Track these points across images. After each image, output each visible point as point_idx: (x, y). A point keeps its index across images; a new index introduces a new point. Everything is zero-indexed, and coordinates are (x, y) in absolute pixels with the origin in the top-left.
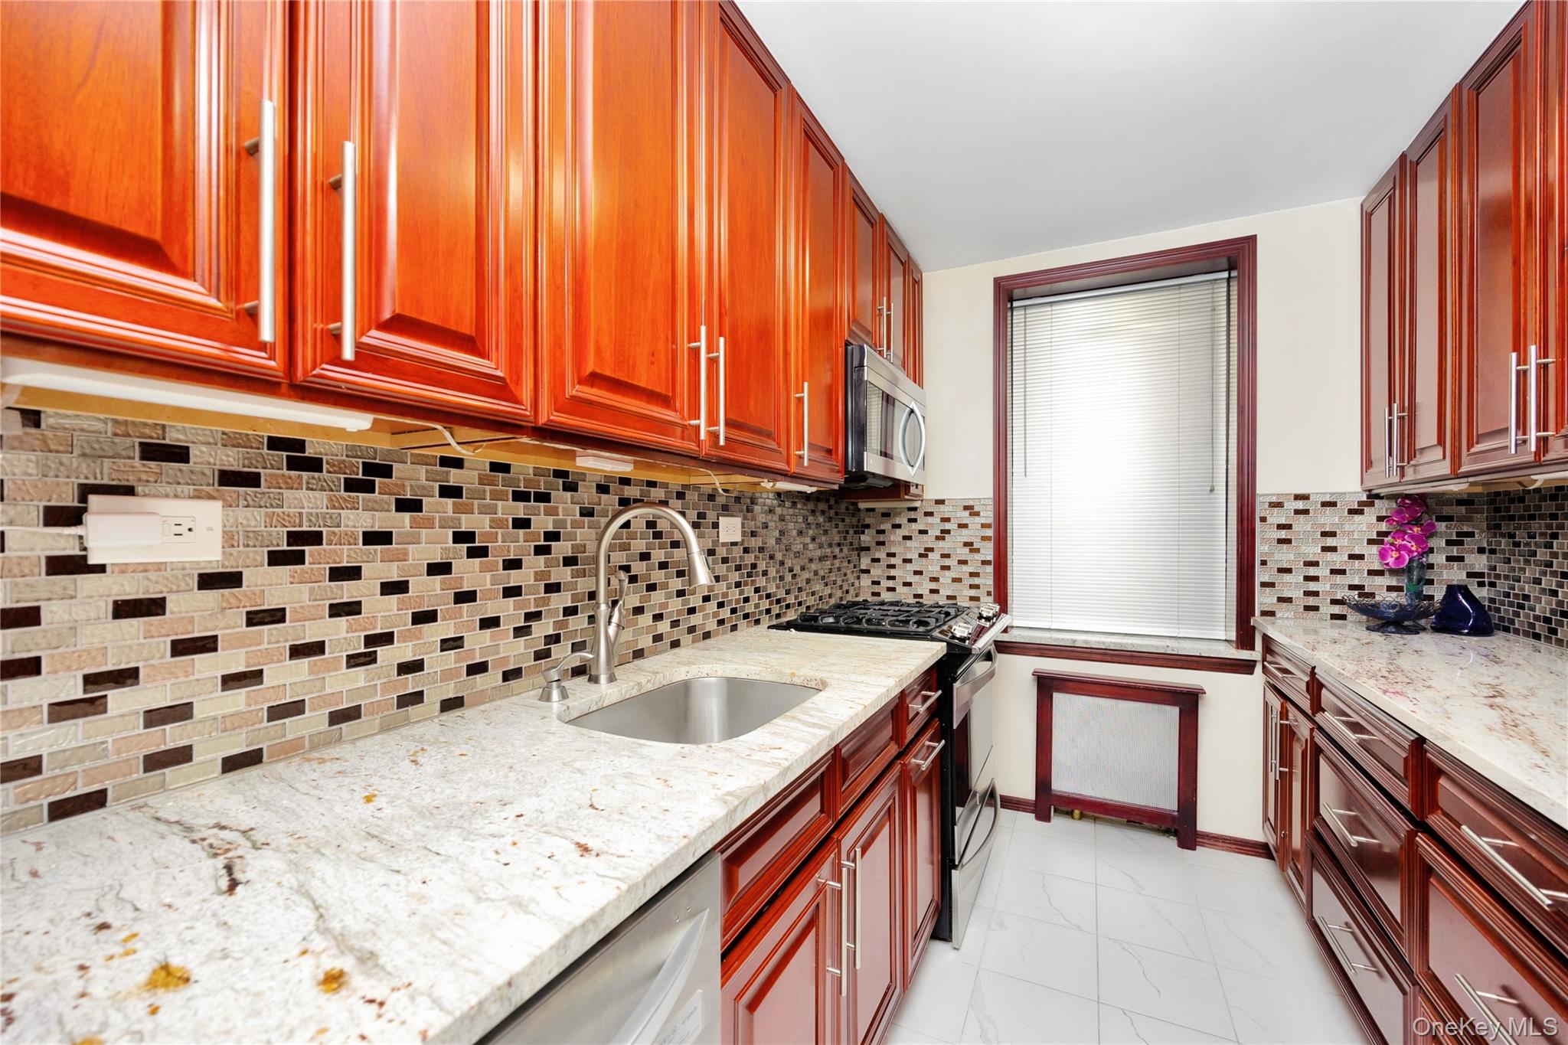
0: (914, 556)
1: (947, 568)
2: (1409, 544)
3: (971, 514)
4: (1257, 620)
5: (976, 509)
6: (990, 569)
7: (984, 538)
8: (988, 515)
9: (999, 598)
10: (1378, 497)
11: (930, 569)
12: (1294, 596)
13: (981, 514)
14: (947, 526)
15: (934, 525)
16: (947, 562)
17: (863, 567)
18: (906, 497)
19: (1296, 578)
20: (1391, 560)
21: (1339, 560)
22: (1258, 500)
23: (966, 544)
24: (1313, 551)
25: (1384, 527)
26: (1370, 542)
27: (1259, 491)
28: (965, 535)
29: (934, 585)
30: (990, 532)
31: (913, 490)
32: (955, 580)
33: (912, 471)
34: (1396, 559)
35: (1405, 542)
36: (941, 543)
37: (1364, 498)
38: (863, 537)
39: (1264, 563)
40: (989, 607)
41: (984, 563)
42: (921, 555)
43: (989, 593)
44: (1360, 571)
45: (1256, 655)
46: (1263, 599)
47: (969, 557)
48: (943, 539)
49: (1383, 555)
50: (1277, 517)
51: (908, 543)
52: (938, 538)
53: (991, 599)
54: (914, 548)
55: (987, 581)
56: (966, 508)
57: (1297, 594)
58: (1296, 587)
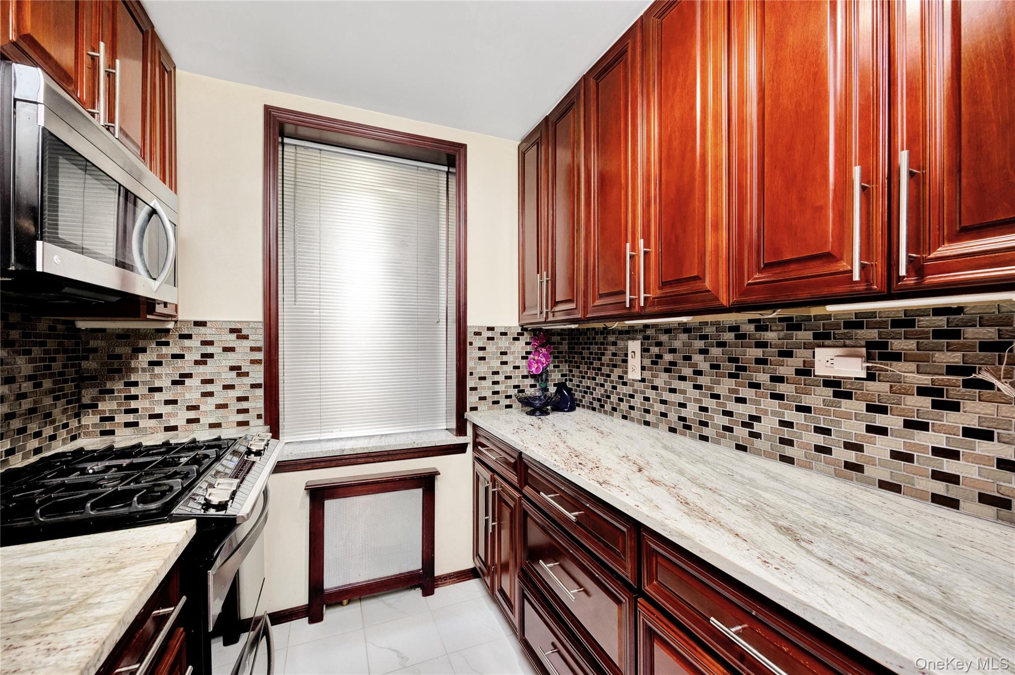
0: (165, 383)
1: (211, 394)
2: (542, 360)
3: (238, 337)
4: (469, 415)
5: (244, 332)
6: (260, 392)
7: (253, 362)
8: (258, 338)
9: (270, 419)
10: (526, 330)
11: (187, 396)
12: (487, 396)
13: (250, 337)
14: (209, 350)
15: (193, 349)
16: (209, 388)
17: (86, 400)
18: (149, 317)
19: (488, 383)
20: (533, 369)
21: (508, 369)
22: (469, 330)
23: (232, 368)
24: (496, 364)
25: (529, 348)
26: (523, 358)
27: (469, 324)
28: (232, 359)
29: (192, 415)
30: (260, 356)
31: (159, 309)
32: (219, 407)
33: (155, 285)
34: (537, 368)
35: (539, 358)
36: (201, 369)
37: (520, 331)
38: (85, 364)
39: (471, 374)
40: (258, 430)
41: (253, 386)
42: (174, 383)
43: (259, 417)
44: (518, 376)
45: (468, 439)
46: (472, 399)
47: (237, 381)
48: (205, 363)
49: (530, 366)
50: (478, 342)
51: (157, 369)
52: (197, 363)
53: (262, 421)
54: (165, 375)
55: (257, 403)
56: (232, 331)
57: (488, 394)
58: (488, 389)
